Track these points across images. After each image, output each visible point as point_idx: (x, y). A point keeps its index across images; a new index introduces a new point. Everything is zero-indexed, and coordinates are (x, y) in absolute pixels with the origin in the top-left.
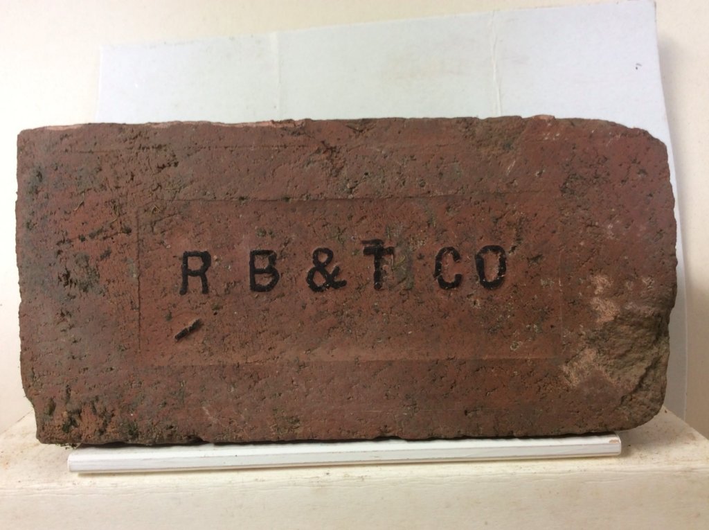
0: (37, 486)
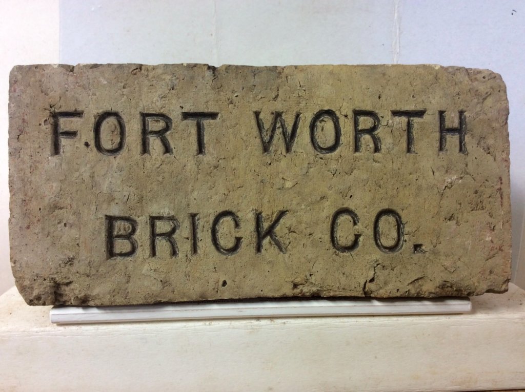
0: (35, 329)
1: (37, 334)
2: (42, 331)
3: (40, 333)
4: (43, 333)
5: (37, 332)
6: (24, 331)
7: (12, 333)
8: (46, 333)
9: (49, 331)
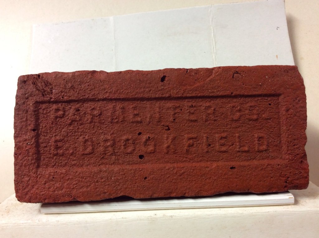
0: (22, 222)
1: (22, 225)
2: (26, 223)
3: (24, 224)
4: (26, 224)
5: (22, 224)
6: (15, 223)
7: (8, 224)
8: (28, 224)
9: (30, 223)
